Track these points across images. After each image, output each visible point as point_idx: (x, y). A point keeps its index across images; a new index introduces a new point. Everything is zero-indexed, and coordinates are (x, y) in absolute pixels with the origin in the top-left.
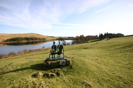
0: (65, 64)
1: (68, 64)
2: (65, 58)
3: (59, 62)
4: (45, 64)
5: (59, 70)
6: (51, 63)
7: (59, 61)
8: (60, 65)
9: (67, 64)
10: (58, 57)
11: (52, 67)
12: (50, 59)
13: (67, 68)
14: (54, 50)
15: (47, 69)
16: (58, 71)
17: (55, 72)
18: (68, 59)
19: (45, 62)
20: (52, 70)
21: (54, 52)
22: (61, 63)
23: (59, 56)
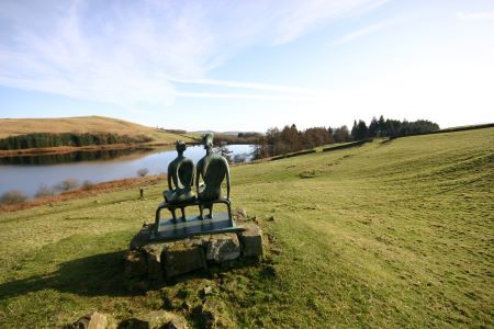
0: (237, 254)
1: (250, 253)
2: (235, 226)
3: (206, 247)
4: (130, 257)
5: (208, 290)
6: (164, 255)
7: (206, 238)
8: (212, 263)
9: (245, 254)
10: (200, 218)
11: (172, 272)
12: (160, 229)
13: (250, 277)
14: (181, 186)
15: (142, 283)
16: (202, 294)
17: (185, 306)
18: (252, 230)
19: (132, 248)
20: (171, 291)
21: (183, 197)
22: (215, 253)
23: (206, 212)
